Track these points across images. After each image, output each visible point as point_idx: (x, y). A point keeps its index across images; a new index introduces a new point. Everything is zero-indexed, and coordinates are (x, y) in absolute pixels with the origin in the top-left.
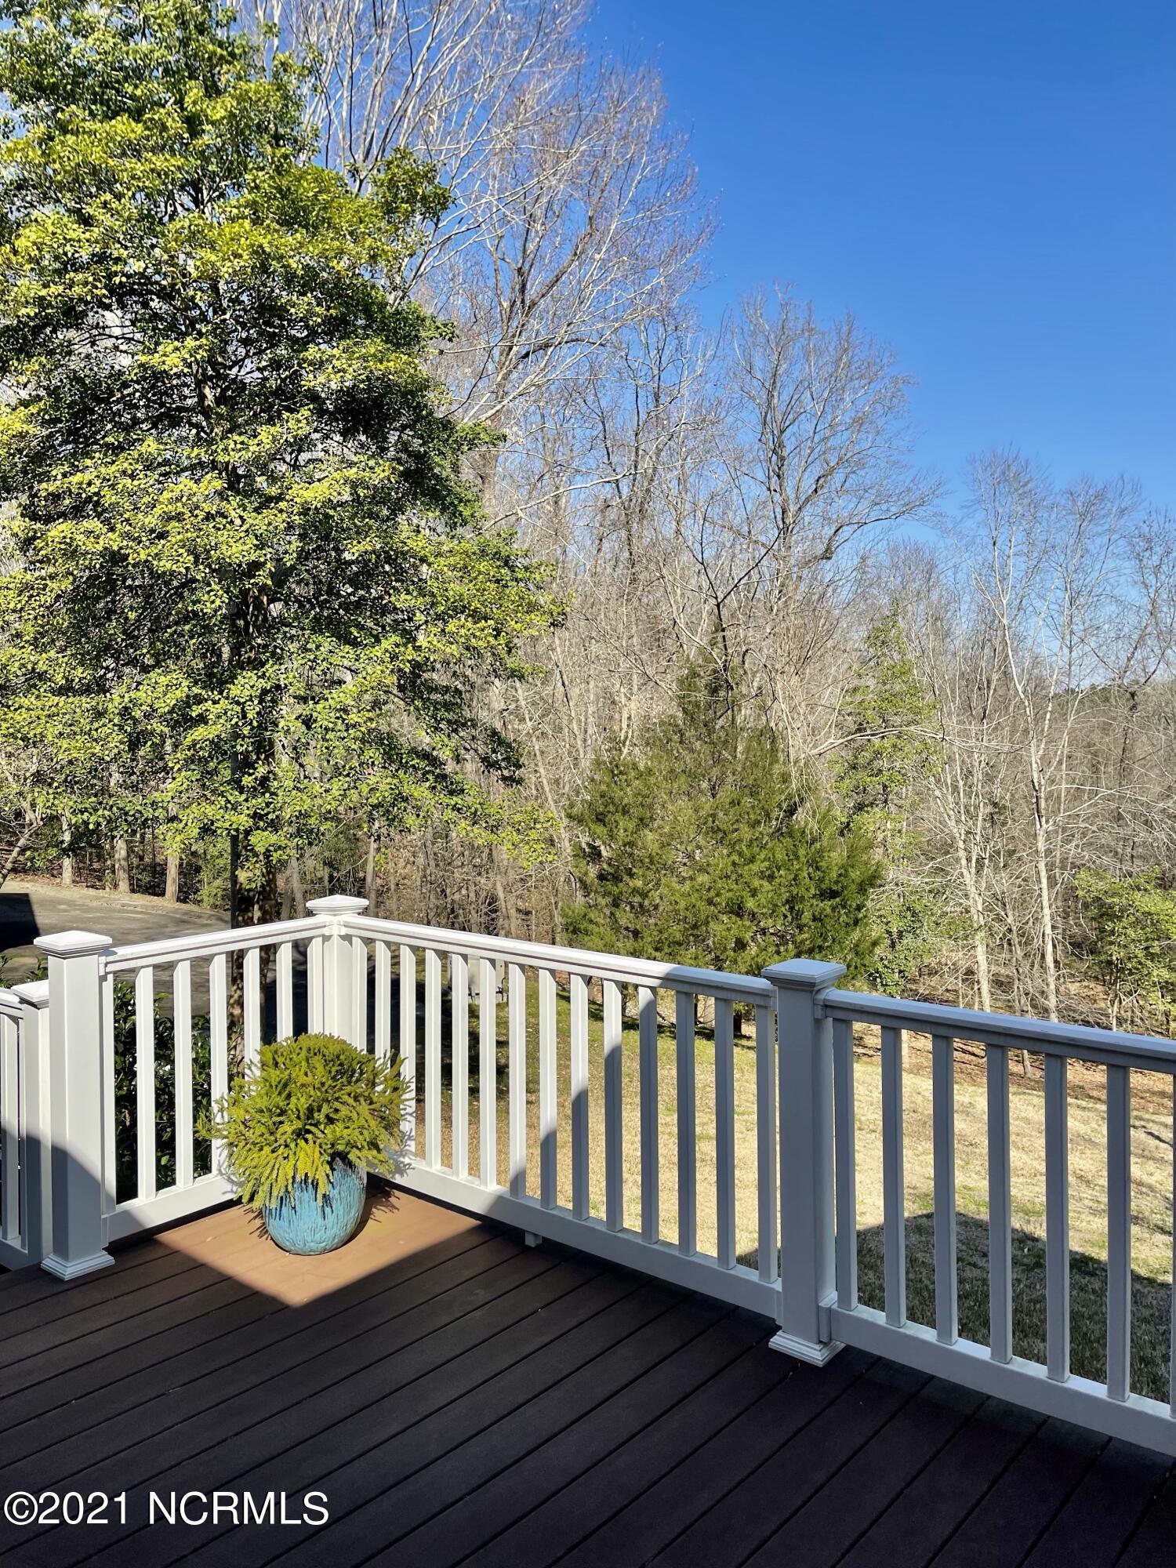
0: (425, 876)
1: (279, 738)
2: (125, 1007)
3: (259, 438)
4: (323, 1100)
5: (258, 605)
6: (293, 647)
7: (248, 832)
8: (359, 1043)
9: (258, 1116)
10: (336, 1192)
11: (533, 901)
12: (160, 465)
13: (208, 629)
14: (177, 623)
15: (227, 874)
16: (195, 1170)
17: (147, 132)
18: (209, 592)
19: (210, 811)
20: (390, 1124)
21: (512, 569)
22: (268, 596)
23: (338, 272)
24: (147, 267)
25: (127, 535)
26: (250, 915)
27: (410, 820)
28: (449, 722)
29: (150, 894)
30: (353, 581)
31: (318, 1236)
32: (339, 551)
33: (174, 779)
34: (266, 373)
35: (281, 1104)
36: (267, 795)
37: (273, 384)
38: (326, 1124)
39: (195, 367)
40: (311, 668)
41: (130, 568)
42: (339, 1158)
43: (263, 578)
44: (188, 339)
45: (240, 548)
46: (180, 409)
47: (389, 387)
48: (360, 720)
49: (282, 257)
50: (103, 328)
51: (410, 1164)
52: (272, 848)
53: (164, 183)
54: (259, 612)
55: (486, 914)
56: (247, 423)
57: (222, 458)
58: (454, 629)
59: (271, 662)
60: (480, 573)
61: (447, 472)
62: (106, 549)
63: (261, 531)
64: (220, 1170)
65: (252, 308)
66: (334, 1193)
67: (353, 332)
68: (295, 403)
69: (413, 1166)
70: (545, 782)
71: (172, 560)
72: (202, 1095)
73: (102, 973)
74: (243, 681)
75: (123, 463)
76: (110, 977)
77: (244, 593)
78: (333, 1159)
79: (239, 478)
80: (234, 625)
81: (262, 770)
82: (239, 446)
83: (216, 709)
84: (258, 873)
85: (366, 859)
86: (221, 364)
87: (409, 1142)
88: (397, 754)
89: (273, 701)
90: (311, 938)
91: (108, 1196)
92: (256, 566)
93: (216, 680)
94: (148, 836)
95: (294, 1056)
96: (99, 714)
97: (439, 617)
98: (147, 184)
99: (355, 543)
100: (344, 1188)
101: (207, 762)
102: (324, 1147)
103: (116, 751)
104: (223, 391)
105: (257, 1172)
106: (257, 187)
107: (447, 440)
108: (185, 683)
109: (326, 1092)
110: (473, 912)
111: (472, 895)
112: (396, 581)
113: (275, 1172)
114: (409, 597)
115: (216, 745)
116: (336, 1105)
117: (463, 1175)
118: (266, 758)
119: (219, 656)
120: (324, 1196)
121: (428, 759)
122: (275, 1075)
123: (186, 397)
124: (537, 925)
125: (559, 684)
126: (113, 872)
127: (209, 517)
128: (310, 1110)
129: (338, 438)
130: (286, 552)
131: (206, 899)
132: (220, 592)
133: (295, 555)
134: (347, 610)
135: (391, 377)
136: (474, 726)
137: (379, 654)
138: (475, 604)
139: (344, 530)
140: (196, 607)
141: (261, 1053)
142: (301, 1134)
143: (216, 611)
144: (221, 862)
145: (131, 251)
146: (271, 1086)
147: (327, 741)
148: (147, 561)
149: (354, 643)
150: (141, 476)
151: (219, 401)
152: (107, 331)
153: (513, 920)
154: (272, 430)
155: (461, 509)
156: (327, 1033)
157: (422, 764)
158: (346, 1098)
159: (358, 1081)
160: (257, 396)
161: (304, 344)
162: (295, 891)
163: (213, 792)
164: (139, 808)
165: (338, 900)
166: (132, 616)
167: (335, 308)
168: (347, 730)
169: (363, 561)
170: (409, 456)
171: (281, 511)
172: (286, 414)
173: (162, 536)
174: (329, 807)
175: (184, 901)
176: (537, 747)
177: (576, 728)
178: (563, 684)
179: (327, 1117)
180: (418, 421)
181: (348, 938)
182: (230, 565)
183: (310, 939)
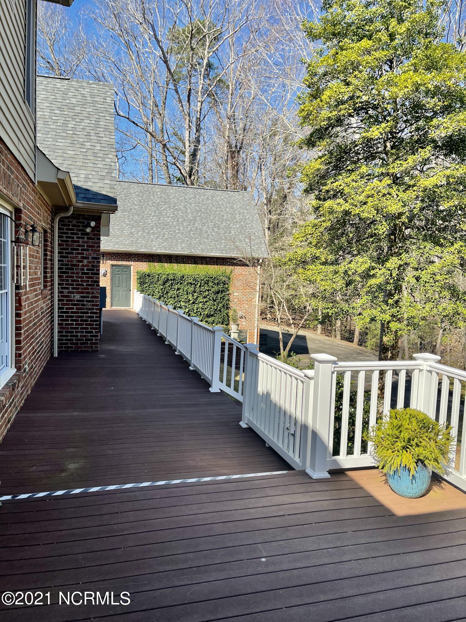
0: (464, 348)
1: (404, 285)
2: (340, 385)
3: (408, 161)
4: (415, 437)
5: (401, 231)
6: (414, 247)
7: (389, 322)
8: (432, 416)
9: (387, 436)
10: (418, 475)
12: (367, 176)
13: (380, 240)
14: (367, 238)
15: (378, 337)
16: (361, 451)
17: (374, 43)
18: (381, 225)
19: (374, 312)
20: (444, 453)
22: (405, 226)
23: (450, 86)
24: (369, 98)
25: (352, 204)
26: (387, 354)
27: (461, 324)
29: (348, 341)
30: (443, 219)
31: (409, 491)
32: (437, 206)
33: (362, 298)
34: (413, 133)
35: (397, 434)
36: (398, 308)
37: (416, 138)
38: (416, 447)
39: (384, 135)
40: (421, 256)
41: (352, 217)
42: (420, 461)
43: (404, 219)
44: (383, 124)
45: (396, 207)
46: (376, 153)
48: (441, 279)
49: (425, 84)
50: (350, 124)
51: (452, 472)
52: (398, 330)
53: (379, 63)
54: (401, 232)
56: (403, 156)
57: (391, 171)
59: (404, 253)
62: (344, 210)
63: (405, 200)
64: (371, 454)
65: (410, 107)
66: (417, 475)
67: (454, 110)
68: (424, 145)
71: (368, 213)
72: (366, 423)
73: (333, 371)
74: (392, 261)
75: (353, 177)
76: (336, 372)
77: (395, 225)
78: (418, 462)
79: (398, 178)
80: (390, 238)
81: (396, 297)
82: (399, 165)
83: (381, 272)
84: (392, 338)
85: (437, 338)
86: (395, 132)
87: (452, 463)
88: (457, 294)
89: (404, 269)
91: (330, 453)
92: (400, 215)
93: (381, 260)
94: (349, 319)
95: (404, 416)
96: (336, 273)
98: (372, 64)
99: (446, 202)
100: (422, 474)
101: (375, 293)
102: (414, 456)
103: (341, 287)
104: (394, 143)
105: (386, 458)
106: (417, 57)
108: (369, 261)
109: (417, 433)
113: (393, 460)
115: (379, 287)
116: (420, 439)
118: (399, 292)
119: (383, 251)
120: (413, 475)
122: (395, 422)
123: (379, 148)
126: (335, 331)
127: (384, 195)
128: (409, 439)
129: (442, 157)
130: (414, 208)
131: (369, 346)
132: (386, 225)
133: (419, 209)
134: (439, 232)
137: (453, 250)
139: (442, 197)
140: (376, 231)
141: (390, 412)
142: (405, 448)
143: (383, 233)
144: (376, 332)
145: (363, 92)
146: (394, 426)
147: (425, 287)
148: (358, 214)
149: (441, 245)
150: (359, 181)
151: (392, 148)
152: (352, 126)
154: (414, 157)
156: (418, 409)
158: (425, 438)
159: (431, 432)
160: (409, 143)
161: (431, 118)
162: (405, 347)
163: (377, 305)
164: (348, 309)
165: (427, 355)
166: (351, 235)
167: (446, 101)
168: (435, 283)
169: (449, 210)
171: (414, 191)
172: (420, 150)
173: (365, 203)
174: (424, 315)
175: (361, 345)
179: (416, 444)
181: (430, 372)
182: (391, 214)
183: (414, 370)
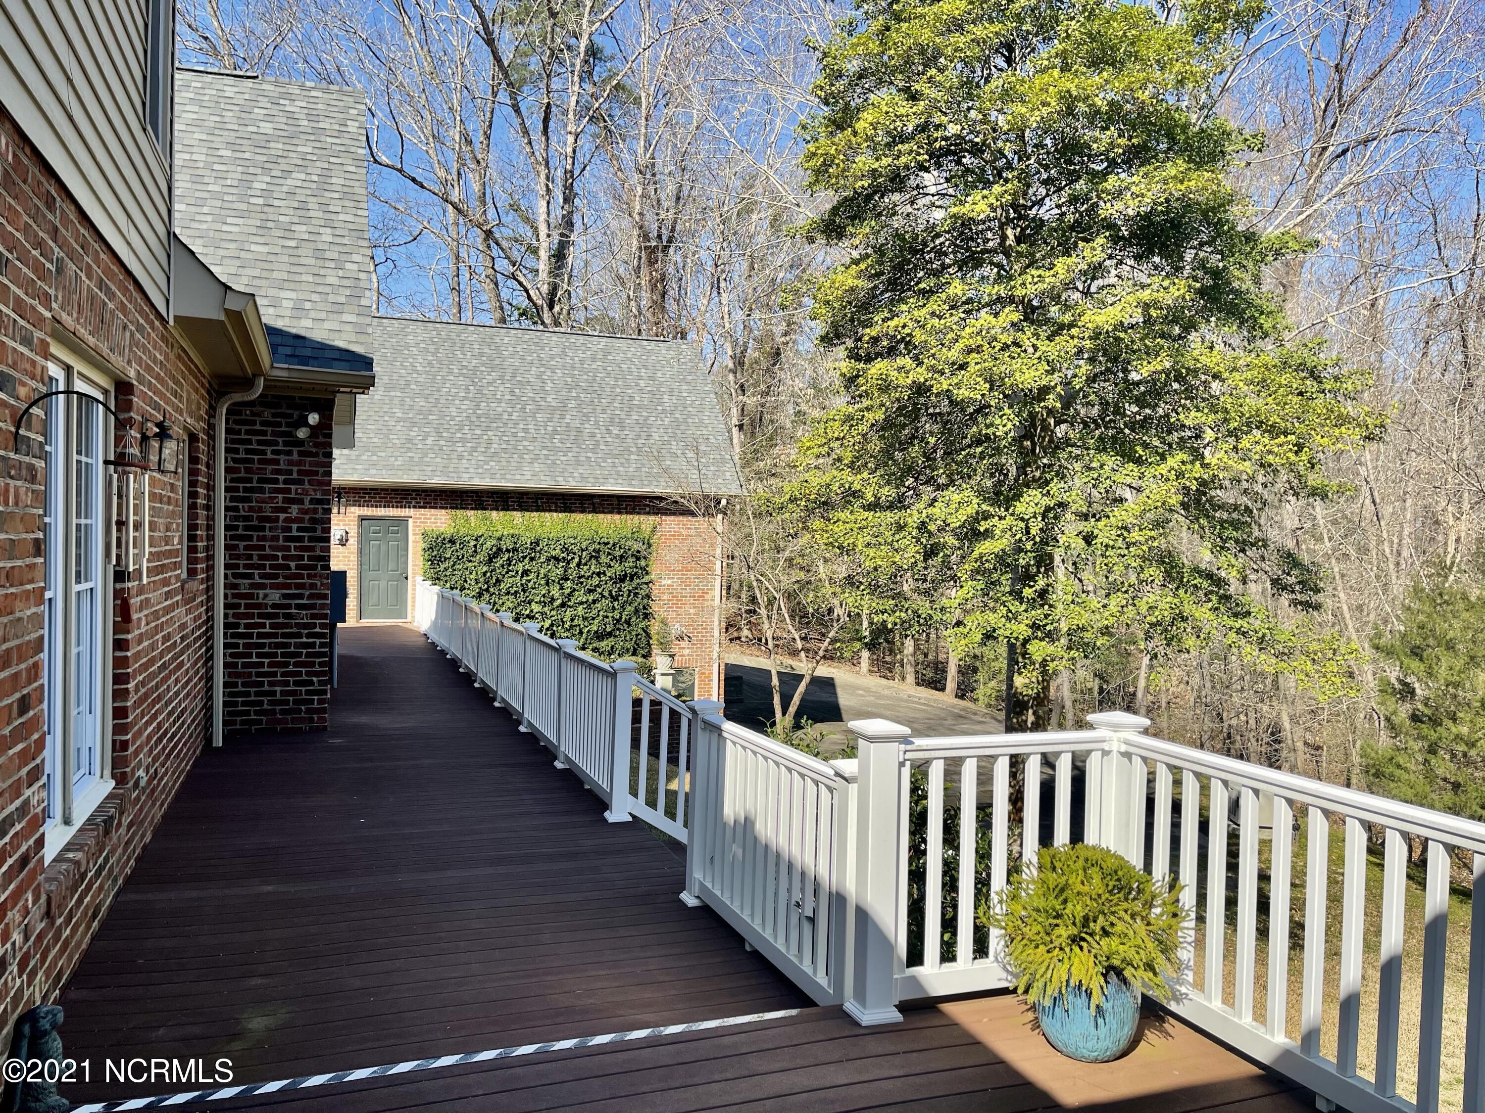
0: (1199, 697)
1: (1058, 554)
2: (918, 793)
3: (1055, 270)
4: (1100, 912)
5: (1045, 428)
6: (1078, 466)
7: (1026, 641)
8: (1136, 860)
9: (1034, 914)
10: (1109, 1005)
11: (1324, 737)
12: (964, 303)
13: (998, 451)
14: (970, 446)
15: (1003, 676)
16: (974, 951)
18: (1001, 417)
19: (992, 617)
20: (1167, 948)
21: (1318, 379)
22: (1055, 418)
23: (1143, 102)
24: (963, 129)
25: (933, 369)
26: (1024, 718)
27: (1190, 642)
28: (1237, 541)
29: (932, 688)
30: (1140, 402)
31: (1090, 1044)
32: (1125, 371)
33: (961, 587)
34: (1064, 209)
35: (1058, 907)
36: (1046, 607)
37: (1070, 218)
38: (1101, 936)
39: (999, 211)
40: (1094, 486)
41: (933, 398)
42: (1113, 972)
43: (1052, 401)
44: (996, 186)
45: (1033, 374)
46: (984, 252)
47: (1188, 207)
48: (1141, 538)
49: (1088, 97)
50: (922, 188)
51: (1187, 995)
52: (1049, 658)
53: (983, 50)
54: (1046, 433)
55: (1268, 743)
56: (1044, 258)
57: (1019, 292)
58: (1248, 445)
59: (1055, 481)
60: (1280, 386)
61: (1247, 284)
62: (914, 382)
63: (1052, 357)
64: (996, 958)
65: (1056, 150)
66: (1107, 1006)
67: (1153, 157)
68: (1090, 234)
69: (1190, 996)
70: (1345, 608)
71: (970, 388)
72: (982, 884)
73: (901, 760)
74: (1028, 499)
75: (933, 305)
76: (908, 763)
77: (1032, 416)
78: (1108, 972)
79: (1034, 309)
80: (1021, 446)
81: (1041, 582)
82: (1036, 280)
83: (1004, 524)
84: (1034, 679)
85: (1138, 675)
86: (1023, 205)
87: (1186, 972)
88: (1178, 573)
89: (1056, 518)
90: (1091, 751)
91: (899, 958)
92: (1044, 391)
93: (1004, 497)
94: (933, 636)
95: (1071, 863)
96: (900, 528)
97: (1230, 433)
98: (968, 54)
99: (1145, 363)
100: (1118, 1003)
101: (991, 573)
102: (1099, 958)
103: (913, 560)
104: (1023, 230)
105: (1033, 968)
106: (1068, 37)
107: (1251, 253)
108: (976, 501)
109: (1103, 904)
110: (1253, 740)
111: (1252, 722)
112: (1186, 399)
113: (1050, 972)
114: (1199, 414)
115: (1001, 558)
116: (1112, 918)
117: (1247, 1020)
118: (1046, 571)
119: (1006, 475)
120: (1098, 1006)
121: (1211, 578)
122: (1052, 878)
123: (989, 240)
124: (1329, 763)
125: (1368, 501)
126: (902, 666)
127: (1005, 347)
128: (1086, 919)
129: (1131, 262)
130: (1075, 376)
131: (981, 698)
132: (1012, 416)
133: (1084, 378)
134: (1133, 430)
135: (1191, 196)
136: (1265, 546)
137: (1164, 472)
138: (1274, 419)
139: (1134, 352)
140: (990, 431)
141: (1039, 854)
142: (1076, 940)
143: (1006, 434)
144: (996, 665)
145: (950, 116)
146: (1049, 888)
147: (1107, 557)
148: (948, 390)
149: (1139, 461)
150: (948, 315)
151: (1019, 240)
152: (926, 190)
153: (1300, 753)
154: (1069, 261)
155: (1262, 321)
156: (1104, 846)
157: (1206, 584)
158: (1122, 914)
159: (1134, 899)
160: (1056, 231)
161: (1104, 175)
162: (1066, 699)
163: (996, 601)
164: (930, 612)
165: (1119, 716)
166: (932, 440)
167: (1137, 137)
168: (1128, 548)
169: (1152, 381)
170: (1206, 273)
171: (1072, 337)
172: (1081, 244)
173: (963, 367)
174: (1106, 622)
175: (962, 697)
176: (1336, 570)
177: (1387, 551)
178: (1374, 502)
179: (1103, 929)
180: (1219, 235)
181: (1127, 755)
182: (1022, 390)
